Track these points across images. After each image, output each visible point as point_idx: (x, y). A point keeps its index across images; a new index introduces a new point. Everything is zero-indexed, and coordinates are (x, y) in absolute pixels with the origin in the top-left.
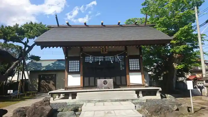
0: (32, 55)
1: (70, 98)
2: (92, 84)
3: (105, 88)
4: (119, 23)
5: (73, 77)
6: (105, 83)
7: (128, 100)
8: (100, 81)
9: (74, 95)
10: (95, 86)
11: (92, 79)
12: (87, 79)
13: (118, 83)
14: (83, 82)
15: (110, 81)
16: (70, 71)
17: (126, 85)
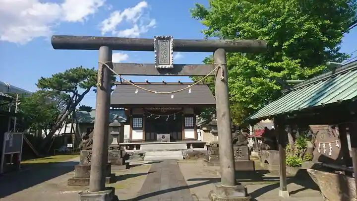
0: (82, 106)
1: (135, 149)
2: (153, 138)
3: (163, 141)
4: (179, 82)
5: (137, 132)
6: (163, 137)
7: (179, 150)
8: (159, 136)
9: (138, 147)
10: (155, 139)
11: (152, 134)
12: (148, 134)
13: (175, 137)
14: (145, 136)
15: (168, 136)
16: (134, 127)
17: (181, 139)
